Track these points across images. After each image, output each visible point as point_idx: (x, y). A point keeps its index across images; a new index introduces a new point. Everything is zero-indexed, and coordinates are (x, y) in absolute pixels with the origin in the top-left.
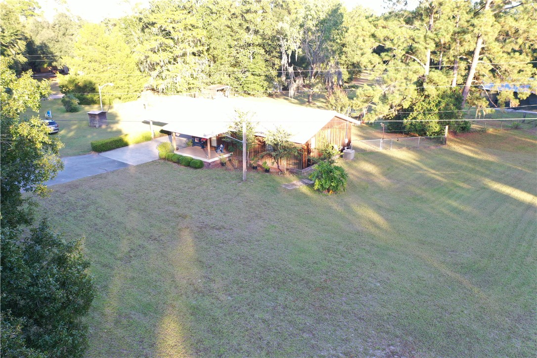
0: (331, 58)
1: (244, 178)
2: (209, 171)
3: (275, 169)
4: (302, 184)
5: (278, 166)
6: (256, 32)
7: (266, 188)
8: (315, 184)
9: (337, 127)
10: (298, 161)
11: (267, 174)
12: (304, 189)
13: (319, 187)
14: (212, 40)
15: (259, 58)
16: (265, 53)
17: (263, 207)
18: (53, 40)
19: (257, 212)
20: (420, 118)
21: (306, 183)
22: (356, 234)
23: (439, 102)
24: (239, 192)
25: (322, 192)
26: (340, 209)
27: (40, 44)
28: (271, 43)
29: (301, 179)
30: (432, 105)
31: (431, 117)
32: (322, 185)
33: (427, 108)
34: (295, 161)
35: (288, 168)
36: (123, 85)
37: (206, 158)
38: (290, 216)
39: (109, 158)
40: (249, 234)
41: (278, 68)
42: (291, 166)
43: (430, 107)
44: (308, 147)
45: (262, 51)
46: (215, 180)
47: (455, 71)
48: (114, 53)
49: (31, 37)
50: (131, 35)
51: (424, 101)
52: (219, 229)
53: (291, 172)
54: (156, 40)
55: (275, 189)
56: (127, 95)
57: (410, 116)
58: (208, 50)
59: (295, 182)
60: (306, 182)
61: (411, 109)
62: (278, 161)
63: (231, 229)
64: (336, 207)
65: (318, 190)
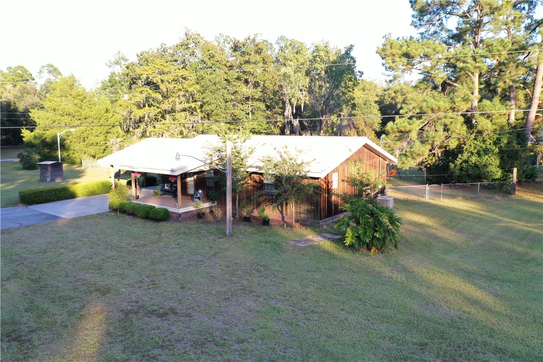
0: (344, 106)
1: (228, 232)
2: (177, 225)
3: (277, 221)
4: (322, 239)
5: (283, 217)
6: (256, 85)
7: (263, 244)
8: (347, 235)
9: (368, 163)
10: (313, 207)
11: (266, 227)
12: (327, 245)
13: (354, 241)
14: (206, 94)
15: (259, 114)
16: (265, 109)
17: (257, 274)
18: (36, 106)
19: (245, 283)
20: (474, 159)
21: (329, 239)
22: (450, 326)
23: (499, 139)
24: (218, 250)
25: (357, 250)
26: (399, 277)
27: (23, 109)
28: (272, 97)
29: (320, 233)
30: (488, 143)
31: (489, 159)
32: (358, 237)
33: (481, 147)
34: (309, 208)
35: (299, 218)
36: (99, 141)
37: (175, 207)
38: (308, 290)
39: (38, 211)
40: (223, 327)
41: (280, 126)
42: (302, 215)
43: (486, 147)
44: (328, 186)
45: (262, 106)
46: (182, 236)
47: (513, 102)
48: (91, 106)
49: (15, 103)
50: (118, 93)
51: (475, 139)
52: (163, 316)
53: (303, 223)
54: (141, 92)
55: (277, 247)
56: (103, 153)
57: (458, 159)
58: (201, 106)
59: (310, 237)
60: (329, 237)
61: (460, 149)
62: (282, 207)
63: (188, 315)
64: (390, 274)
65: (352, 246)
